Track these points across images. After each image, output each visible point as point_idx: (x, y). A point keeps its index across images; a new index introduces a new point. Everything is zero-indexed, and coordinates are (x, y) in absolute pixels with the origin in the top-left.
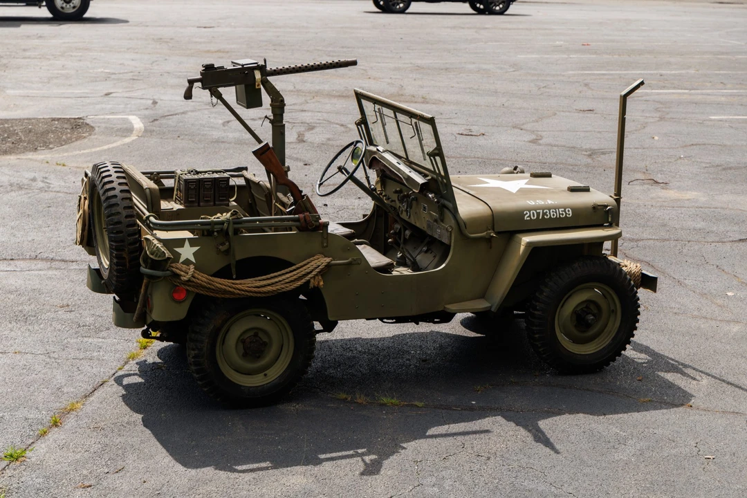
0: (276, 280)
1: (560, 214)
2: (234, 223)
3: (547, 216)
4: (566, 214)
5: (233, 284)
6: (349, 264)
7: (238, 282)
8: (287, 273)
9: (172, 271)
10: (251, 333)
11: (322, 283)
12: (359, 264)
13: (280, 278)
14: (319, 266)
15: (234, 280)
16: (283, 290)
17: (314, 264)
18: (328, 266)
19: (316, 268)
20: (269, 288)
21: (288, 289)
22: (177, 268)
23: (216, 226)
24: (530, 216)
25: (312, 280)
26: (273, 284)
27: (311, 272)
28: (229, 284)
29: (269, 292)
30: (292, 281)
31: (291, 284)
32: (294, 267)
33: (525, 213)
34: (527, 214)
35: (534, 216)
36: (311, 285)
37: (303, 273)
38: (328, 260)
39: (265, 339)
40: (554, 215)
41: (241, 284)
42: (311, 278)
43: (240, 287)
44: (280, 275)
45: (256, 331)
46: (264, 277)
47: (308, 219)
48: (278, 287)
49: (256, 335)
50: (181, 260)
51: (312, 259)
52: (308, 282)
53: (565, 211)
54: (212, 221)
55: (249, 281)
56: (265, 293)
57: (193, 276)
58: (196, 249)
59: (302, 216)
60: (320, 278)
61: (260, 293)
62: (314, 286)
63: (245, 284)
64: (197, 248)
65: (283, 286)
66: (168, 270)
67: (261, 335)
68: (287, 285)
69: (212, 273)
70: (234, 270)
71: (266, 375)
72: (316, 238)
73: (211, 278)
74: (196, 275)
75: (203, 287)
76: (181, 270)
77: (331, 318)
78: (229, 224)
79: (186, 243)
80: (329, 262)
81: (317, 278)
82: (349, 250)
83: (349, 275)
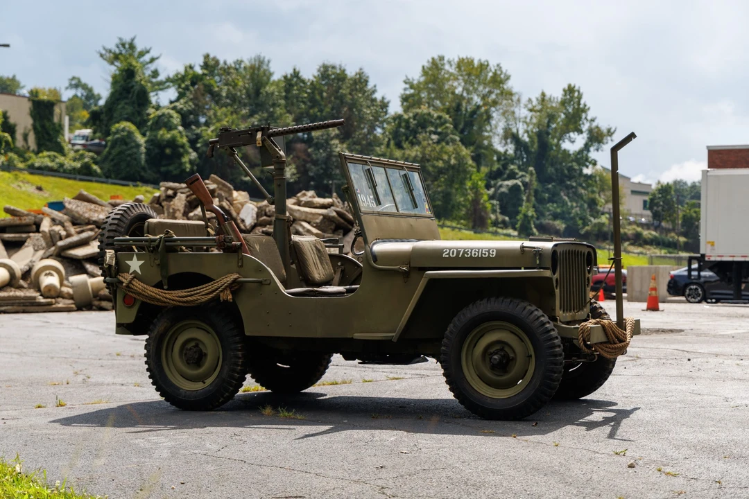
0: (197, 292)
1: (482, 253)
2: (166, 241)
3: (468, 254)
4: (489, 254)
5: (162, 292)
7: (166, 292)
9: (118, 279)
10: (193, 344)
11: (230, 297)
12: (269, 284)
14: (228, 282)
15: (164, 289)
17: (225, 280)
18: (235, 281)
19: (226, 283)
20: (189, 299)
21: (202, 300)
22: (122, 277)
23: (153, 243)
24: (449, 254)
25: (221, 294)
26: (193, 295)
27: (221, 287)
29: (188, 302)
30: (206, 294)
31: (206, 296)
32: (213, 282)
33: (444, 251)
34: (446, 251)
35: (453, 254)
36: (221, 299)
37: (216, 287)
38: (236, 277)
39: (204, 351)
40: (475, 254)
41: (169, 294)
42: (221, 292)
43: (167, 296)
46: (189, 290)
47: (221, 239)
48: (195, 298)
49: (197, 346)
50: (131, 272)
51: (227, 276)
52: (218, 296)
53: (489, 251)
54: (150, 239)
55: (176, 292)
56: (184, 302)
57: (130, 282)
58: (141, 262)
60: (228, 292)
62: (224, 300)
63: (172, 294)
64: (143, 262)
65: (199, 298)
66: (115, 277)
67: (201, 346)
68: (203, 297)
69: (153, 284)
70: (165, 282)
71: (204, 383)
72: (233, 259)
73: (145, 286)
74: (134, 283)
75: (140, 293)
76: (125, 278)
77: (247, 333)
78: (160, 241)
79: (135, 257)
80: (236, 279)
81: (226, 292)
82: (260, 270)
83: (261, 294)
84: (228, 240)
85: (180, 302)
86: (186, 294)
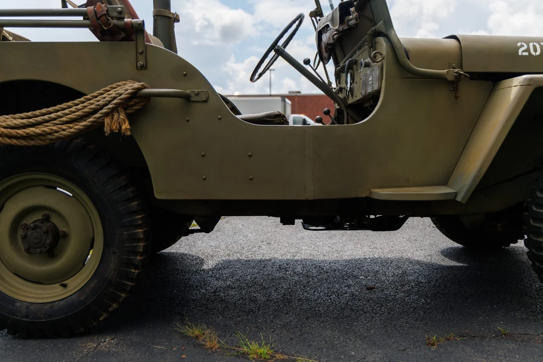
0: (47, 117)
6: (187, 98)
10: (38, 216)
11: (126, 126)
14: (121, 95)
16: (57, 135)
17: (113, 93)
18: (136, 95)
19: (115, 98)
21: (65, 133)
24: (528, 50)
25: (107, 121)
26: (40, 123)
27: (106, 105)
30: (73, 120)
31: (71, 125)
32: (82, 99)
33: (519, 44)
34: (522, 46)
35: (535, 50)
36: (107, 129)
38: (137, 85)
39: (62, 228)
42: (106, 114)
44: (56, 111)
45: (47, 212)
46: (30, 113)
48: (46, 129)
49: (47, 219)
51: (114, 85)
52: (100, 122)
56: (22, 137)
59: (91, 8)
60: (122, 116)
62: (112, 131)
65: (55, 128)
67: (55, 220)
68: (64, 127)
71: (65, 286)
72: (126, 51)
77: (159, 195)
80: (138, 89)
81: (116, 116)
82: (185, 75)
83: (188, 121)
84: (115, 14)
85: (10, 137)
86: (24, 121)
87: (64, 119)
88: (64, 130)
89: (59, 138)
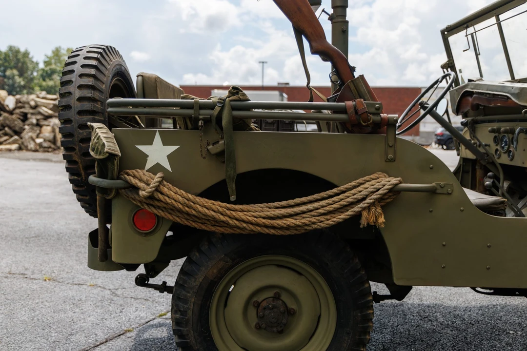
0: (303, 208)
2: (234, 108)
5: (229, 209)
6: (432, 192)
7: (237, 207)
8: (323, 199)
9: (126, 181)
10: (270, 294)
11: (382, 220)
12: (449, 194)
13: (310, 207)
14: (379, 190)
15: (230, 202)
16: (315, 226)
17: (369, 186)
18: (394, 191)
19: (373, 192)
20: (290, 221)
21: (322, 225)
22: (134, 177)
23: (202, 112)
25: (365, 214)
26: (297, 214)
27: (364, 199)
28: (221, 210)
29: (288, 228)
30: (330, 212)
31: (328, 217)
32: (335, 190)
36: (364, 222)
37: (349, 200)
38: (394, 180)
39: (292, 305)
41: (242, 211)
42: (364, 209)
43: (241, 215)
44: (311, 202)
45: (277, 290)
46: (284, 203)
47: (360, 108)
48: (304, 221)
49: (277, 297)
50: (149, 166)
51: (366, 178)
52: (358, 216)
54: (196, 102)
55: (258, 207)
56: (281, 228)
57: (157, 189)
58: (172, 148)
59: (350, 103)
60: (379, 210)
61: (274, 228)
62: (368, 224)
63: (249, 211)
64: (174, 148)
65: (313, 220)
66: (118, 178)
67: (284, 297)
68: (322, 218)
69: (200, 191)
70: (232, 187)
72: (376, 145)
73: (190, 196)
74: (165, 190)
75: (180, 211)
76: (141, 180)
77: (398, 282)
78: (222, 108)
79: (158, 139)
80: (396, 185)
81: (373, 210)
82: (432, 168)
83: (431, 212)
84: (373, 110)
85: (266, 226)
86: (283, 211)
87: (321, 211)
88: (321, 222)
89: (316, 230)
